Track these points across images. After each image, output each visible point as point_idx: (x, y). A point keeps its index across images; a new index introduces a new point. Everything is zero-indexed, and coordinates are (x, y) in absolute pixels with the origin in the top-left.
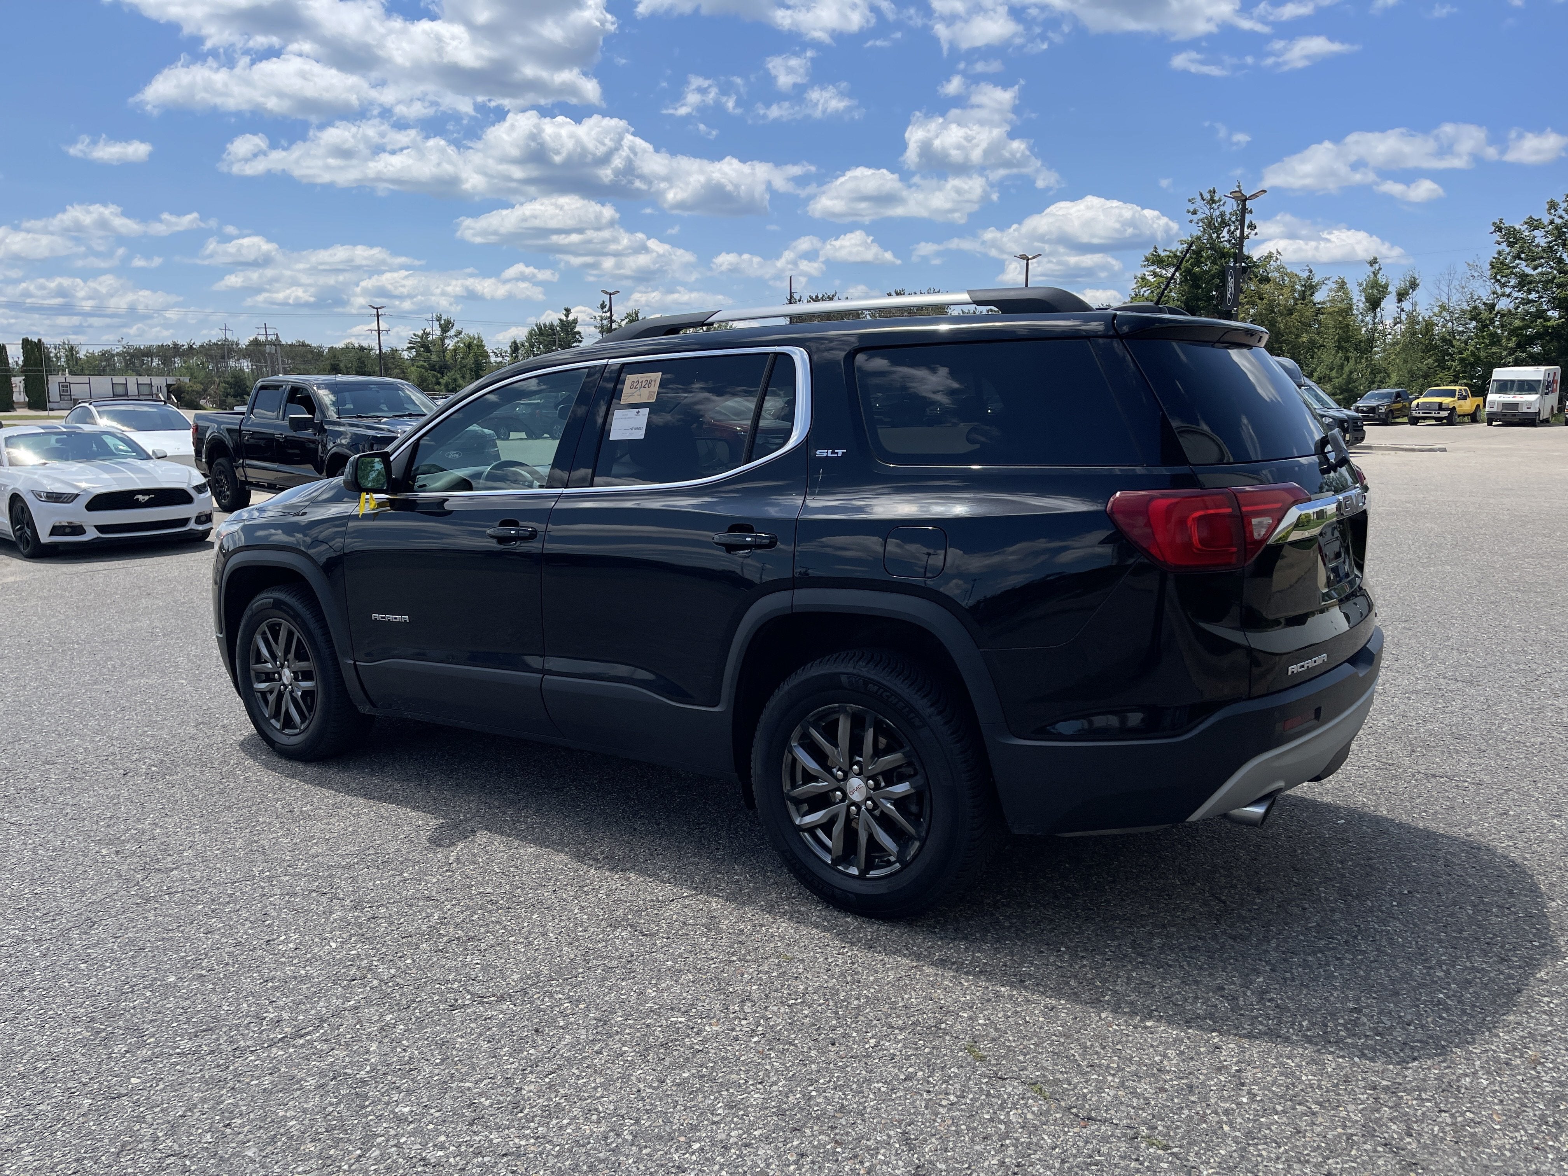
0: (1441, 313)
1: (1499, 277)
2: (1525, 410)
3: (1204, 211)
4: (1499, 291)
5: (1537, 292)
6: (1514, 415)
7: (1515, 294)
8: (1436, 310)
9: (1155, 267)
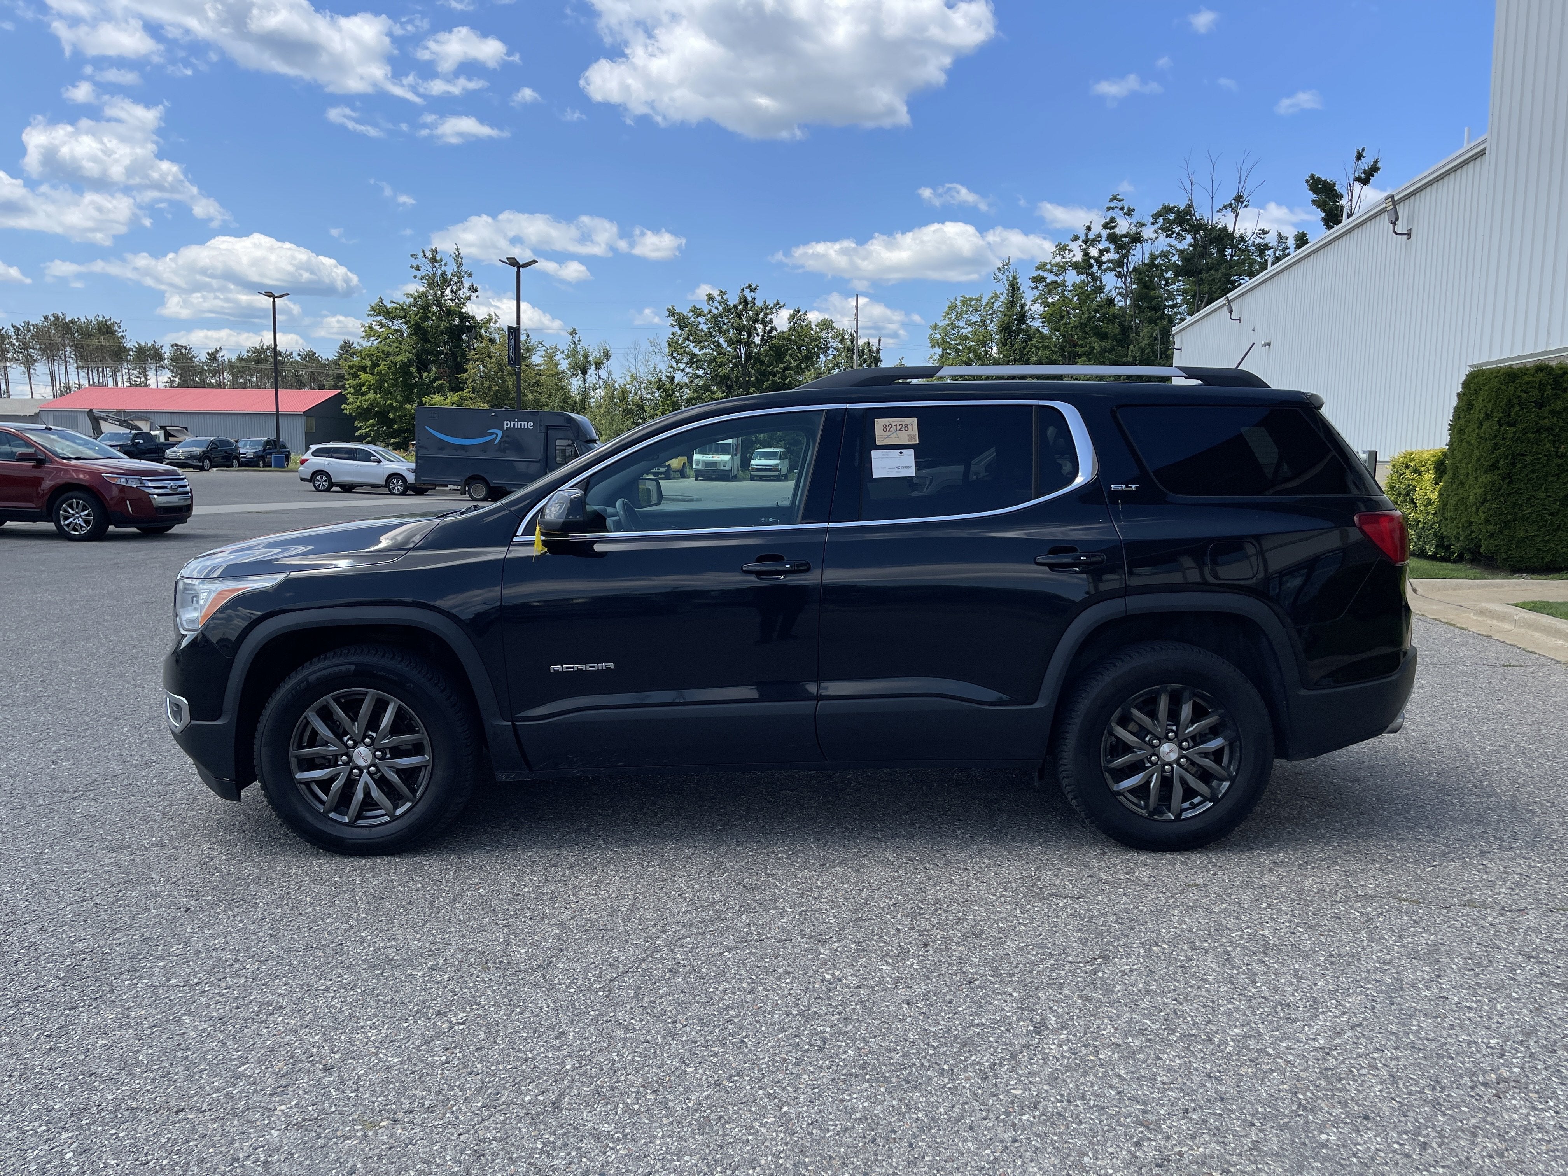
0: (632, 382)
1: (675, 355)
2: (722, 468)
3: (427, 269)
4: (675, 366)
5: (703, 369)
6: (714, 471)
7: (687, 370)
8: (629, 379)
9: (382, 317)
